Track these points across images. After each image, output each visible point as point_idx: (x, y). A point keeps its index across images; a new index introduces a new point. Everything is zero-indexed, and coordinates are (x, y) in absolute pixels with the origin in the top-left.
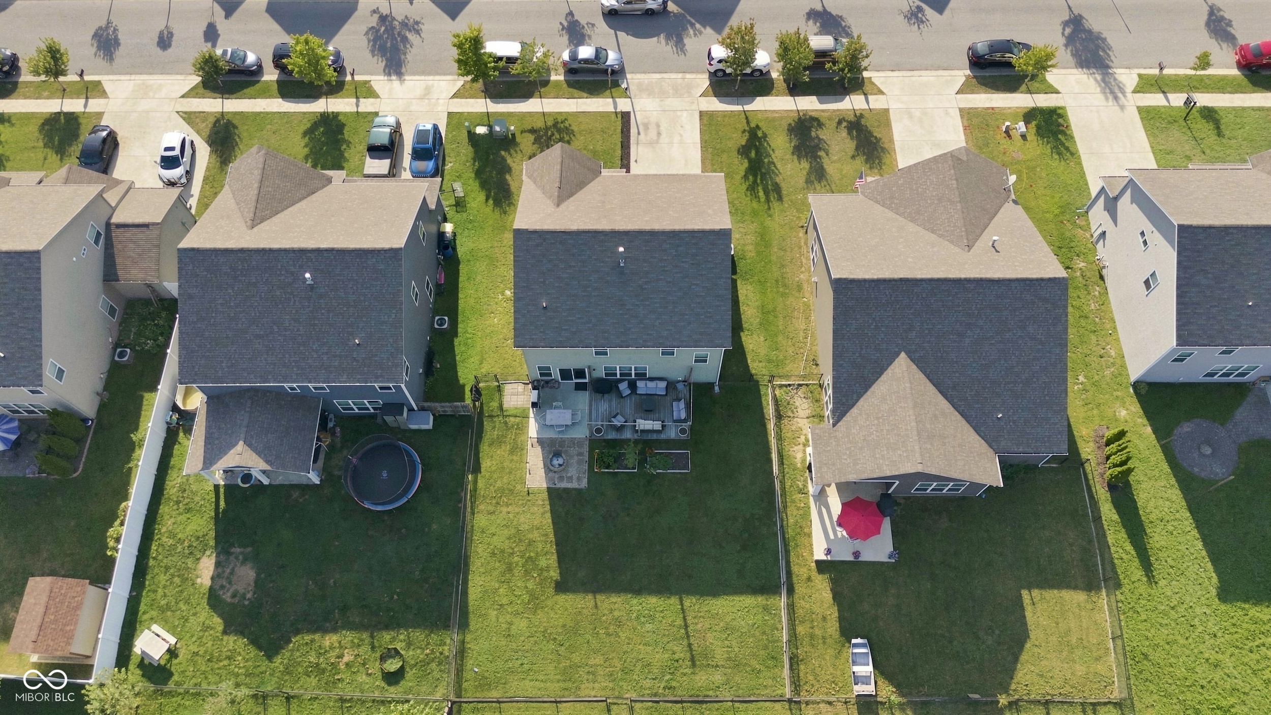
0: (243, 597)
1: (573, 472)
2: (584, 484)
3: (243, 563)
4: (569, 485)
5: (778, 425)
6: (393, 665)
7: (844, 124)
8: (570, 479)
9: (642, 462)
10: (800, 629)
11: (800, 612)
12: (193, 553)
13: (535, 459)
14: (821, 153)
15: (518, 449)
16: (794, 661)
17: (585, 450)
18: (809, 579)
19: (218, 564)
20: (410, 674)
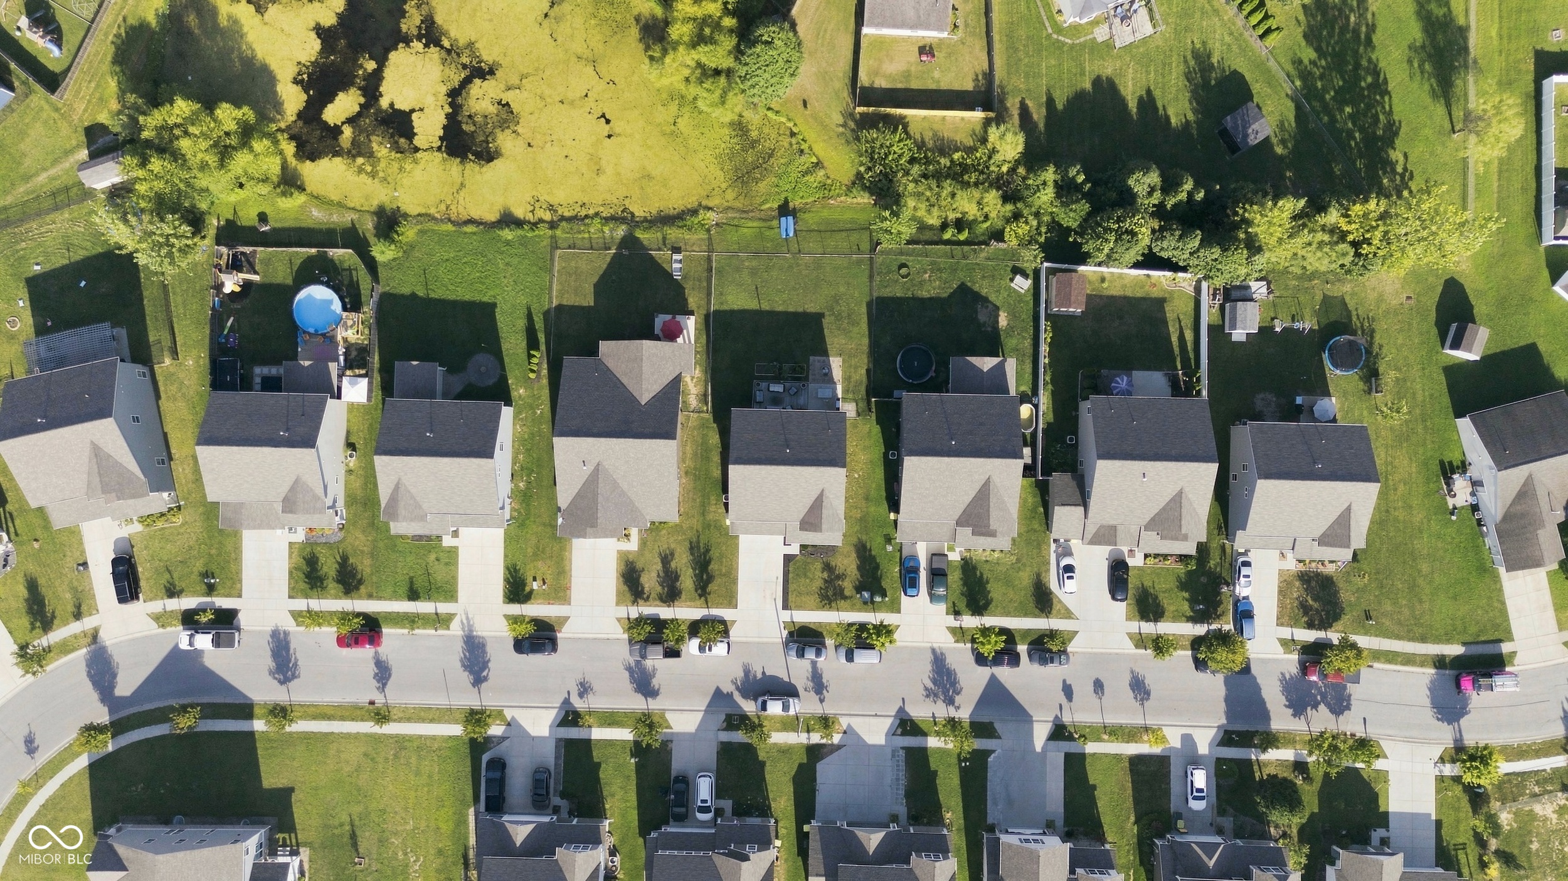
0: (982, 306)
1: (818, 365)
2: (811, 358)
3: (985, 323)
4: (819, 358)
5: (706, 391)
6: (904, 271)
7: (645, 596)
8: (819, 361)
9: (780, 369)
10: (705, 284)
11: (705, 292)
12: (1010, 328)
13: (837, 373)
14: (662, 574)
15: (847, 379)
16: (710, 270)
17: (811, 377)
18: (698, 308)
19: (997, 322)
20: (895, 268)
